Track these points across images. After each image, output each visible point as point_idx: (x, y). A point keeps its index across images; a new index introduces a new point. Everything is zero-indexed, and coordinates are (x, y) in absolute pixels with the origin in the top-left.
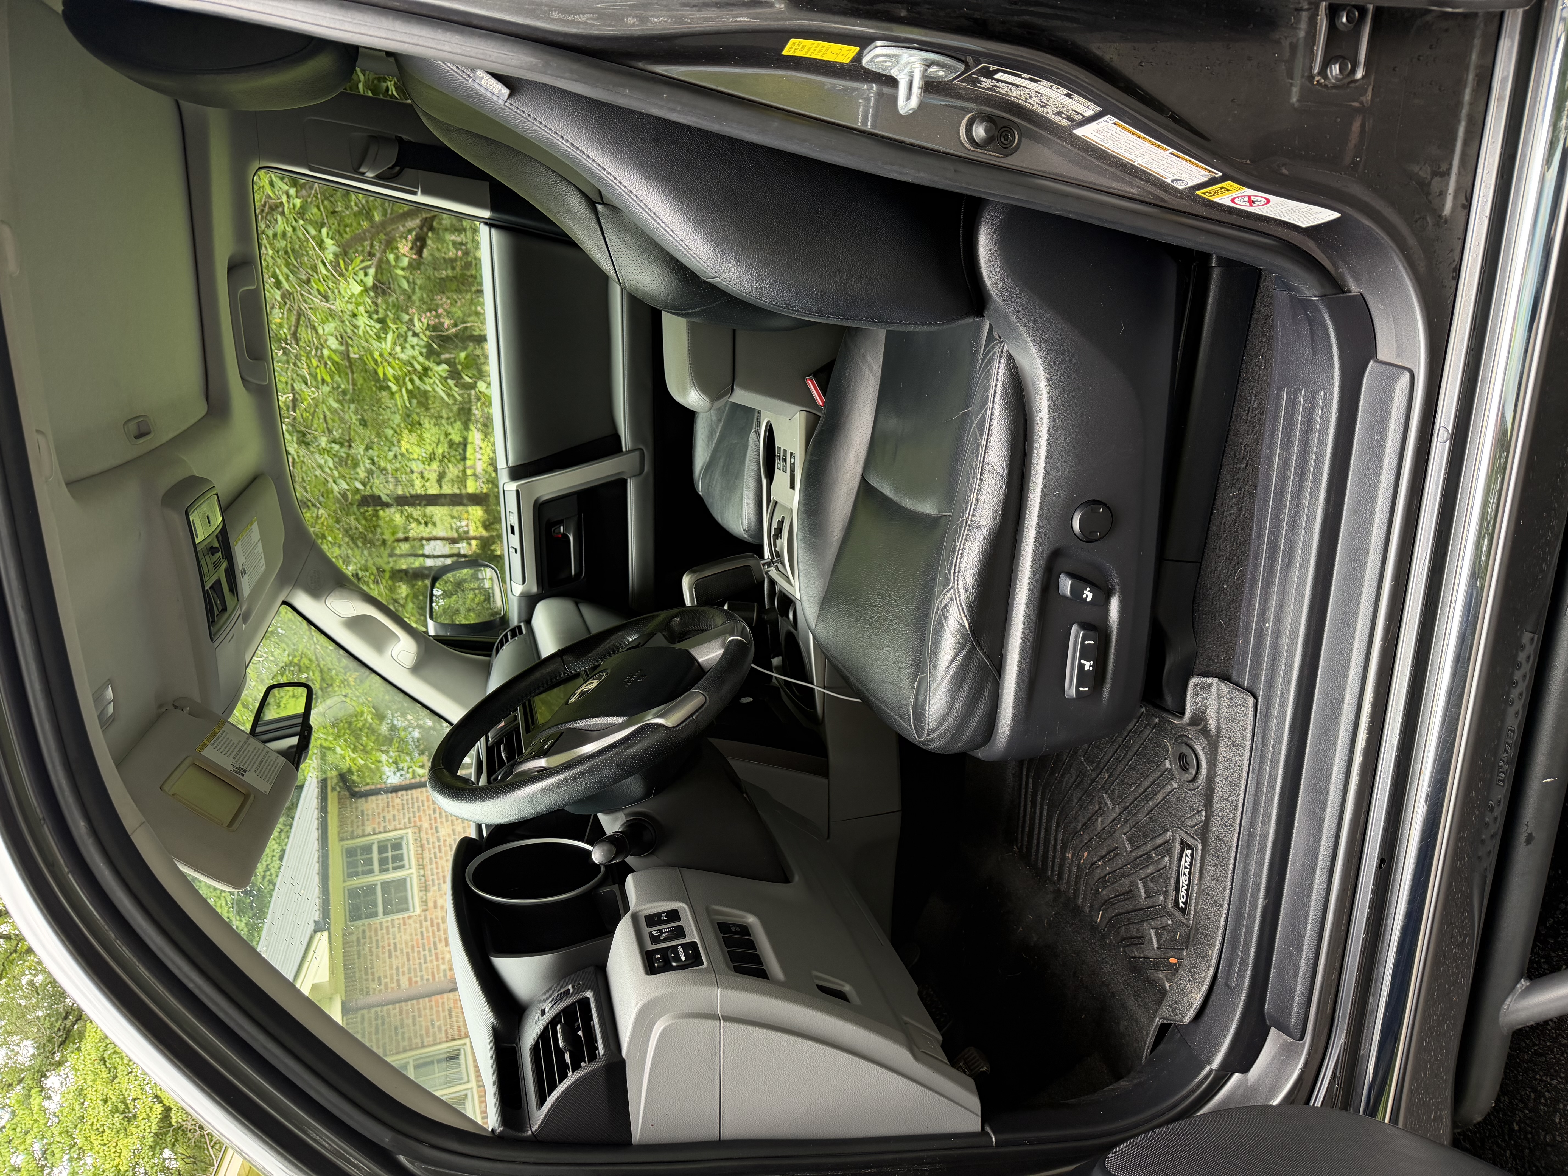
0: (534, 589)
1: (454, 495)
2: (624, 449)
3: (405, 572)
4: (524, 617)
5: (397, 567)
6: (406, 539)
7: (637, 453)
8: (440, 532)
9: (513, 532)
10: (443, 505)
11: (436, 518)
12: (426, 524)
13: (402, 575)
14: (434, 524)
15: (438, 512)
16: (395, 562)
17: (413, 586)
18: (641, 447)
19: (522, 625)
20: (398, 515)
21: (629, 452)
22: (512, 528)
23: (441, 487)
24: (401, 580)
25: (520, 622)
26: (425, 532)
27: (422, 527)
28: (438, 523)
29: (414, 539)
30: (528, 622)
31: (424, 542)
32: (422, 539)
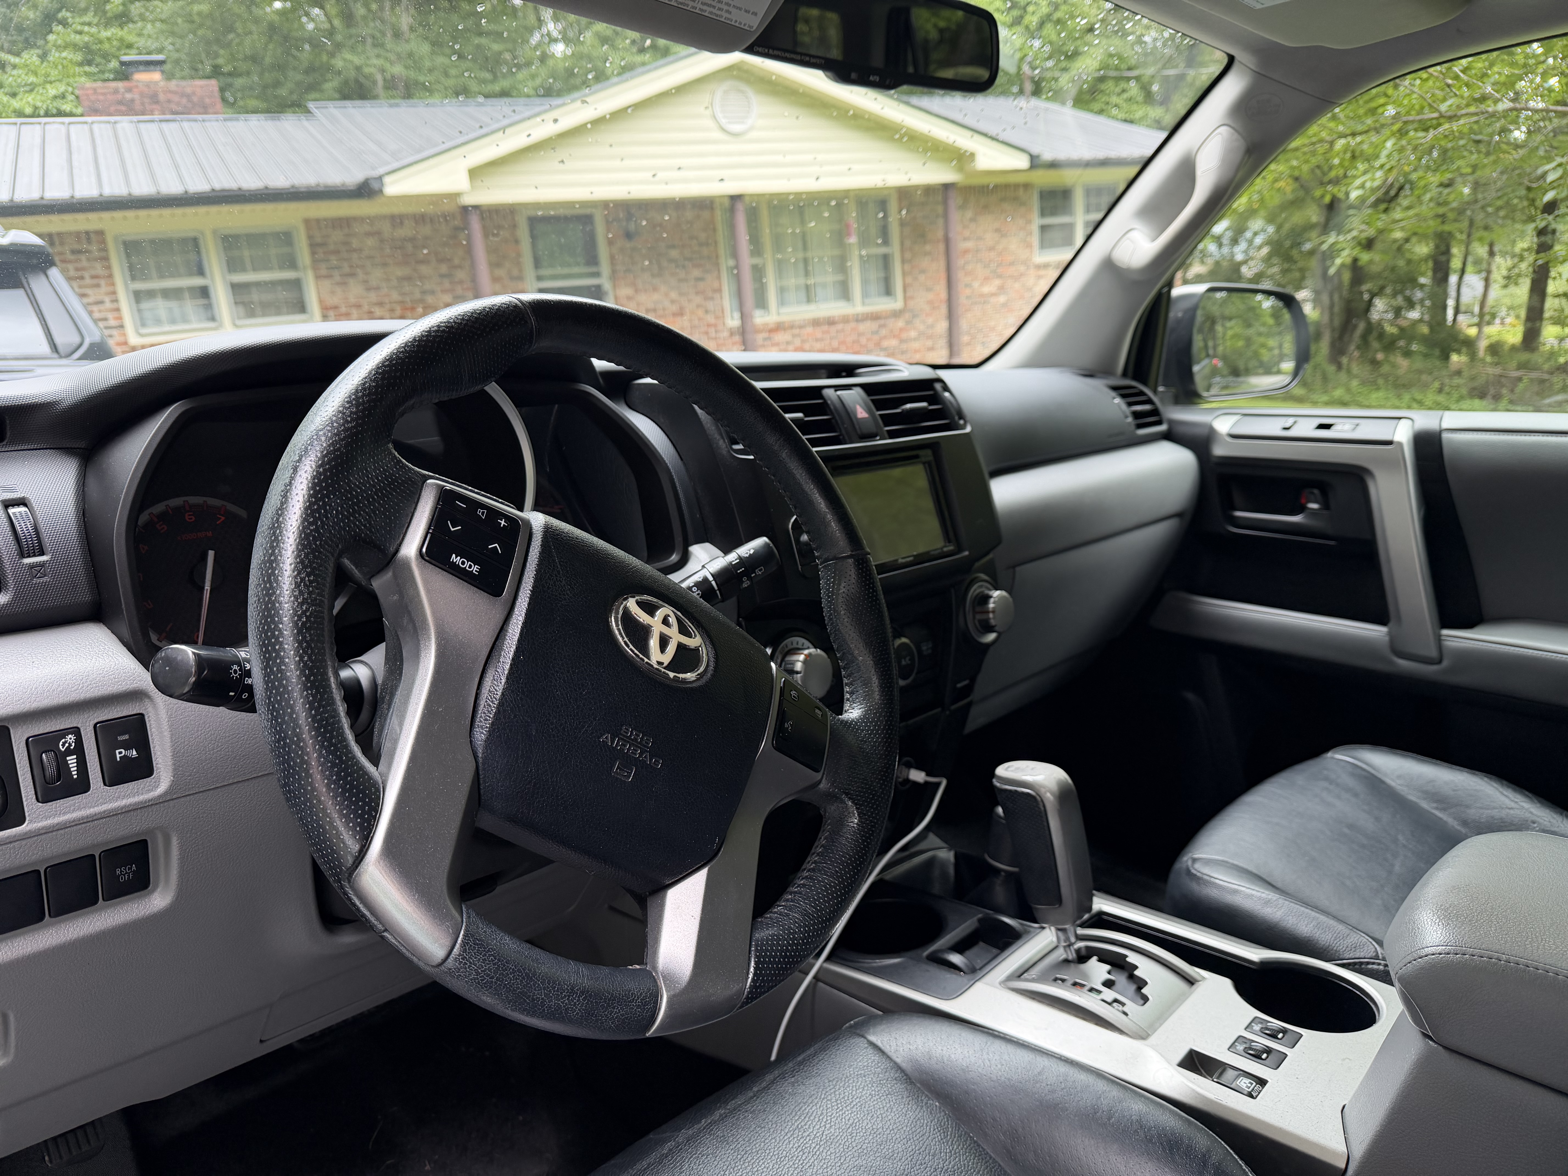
0: (1218, 451)
1: (1541, 311)
2: (1445, 632)
3: (1447, 252)
4: (1181, 430)
5: (1453, 243)
6: (1492, 254)
7: (1434, 653)
8: (1495, 292)
9: (1322, 426)
10: (1530, 297)
11: (1512, 289)
12: (1508, 278)
13: (1443, 248)
14: (1505, 286)
15: (1522, 292)
16: (1461, 241)
17: (1426, 260)
18: (1445, 663)
19: (1163, 428)
20: (1525, 245)
21: (1439, 639)
22: (1327, 427)
23: (1557, 296)
24: (1437, 247)
25: (1171, 422)
26: (1497, 276)
27: (1504, 272)
28: (1505, 292)
29: (1489, 264)
30: (1169, 436)
31: (1484, 275)
32: (1489, 272)
